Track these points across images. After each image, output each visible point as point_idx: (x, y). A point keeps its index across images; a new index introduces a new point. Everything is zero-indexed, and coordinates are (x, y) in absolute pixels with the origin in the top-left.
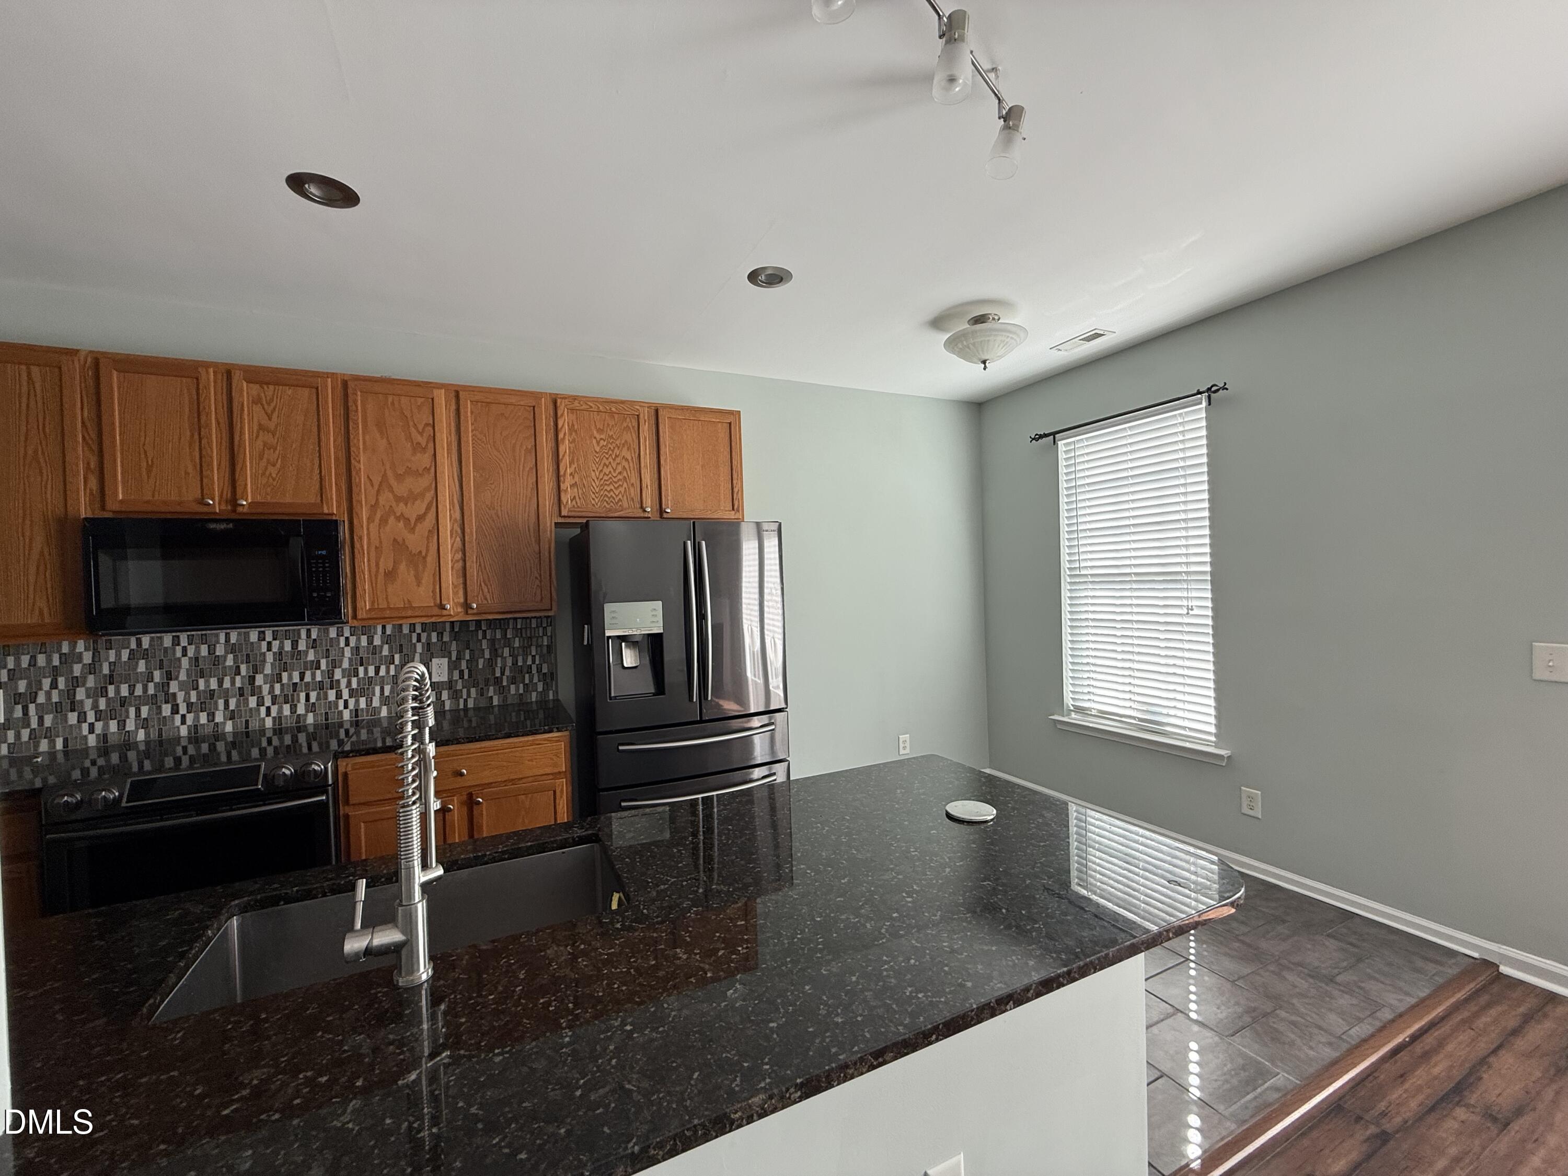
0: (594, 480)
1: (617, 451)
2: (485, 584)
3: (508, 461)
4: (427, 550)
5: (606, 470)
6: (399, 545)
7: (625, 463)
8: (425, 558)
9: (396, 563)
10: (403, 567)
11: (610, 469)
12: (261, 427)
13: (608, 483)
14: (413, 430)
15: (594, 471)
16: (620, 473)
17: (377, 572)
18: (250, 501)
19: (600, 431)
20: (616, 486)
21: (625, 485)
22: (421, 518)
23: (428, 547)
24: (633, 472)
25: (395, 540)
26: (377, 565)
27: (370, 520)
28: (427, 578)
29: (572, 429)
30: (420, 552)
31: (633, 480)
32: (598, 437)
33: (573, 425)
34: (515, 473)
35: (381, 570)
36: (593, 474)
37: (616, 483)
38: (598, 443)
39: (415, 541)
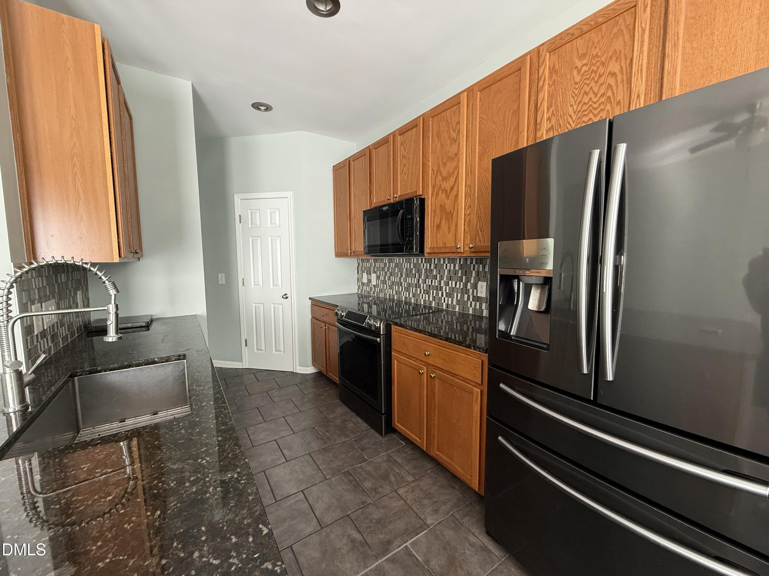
0: (570, 116)
1: (601, 70)
2: (481, 231)
3: (499, 128)
4: (454, 209)
5: (586, 99)
6: (443, 207)
7: (611, 81)
8: (452, 215)
9: (441, 219)
10: (443, 221)
11: (591, 95)
12: (403, 157)
13: (586, 113)
14: (451, 130)
15: (572, 106)
16: (603, 95)
17: (434, 226)
18: (399, 194)
19: (582, 57)
20: (596, 112)
21: (608, 107)
22: (452, 188)
23: (454, 207)
24: (620, 86)
25: (441, 205)
26: (434, 222)
27: (432, 195)
28: (453, 228)
29: (553, 71)
30: (451, 211)
31: (620, 97)
32: (579, 64)
33: (554, 66)
34: (503, 138)
35: (435, 225)
36: (570, 109)
37: (595, 109)
38: (579, 72)
39: (448, 203)
